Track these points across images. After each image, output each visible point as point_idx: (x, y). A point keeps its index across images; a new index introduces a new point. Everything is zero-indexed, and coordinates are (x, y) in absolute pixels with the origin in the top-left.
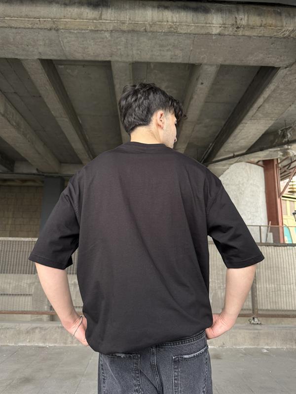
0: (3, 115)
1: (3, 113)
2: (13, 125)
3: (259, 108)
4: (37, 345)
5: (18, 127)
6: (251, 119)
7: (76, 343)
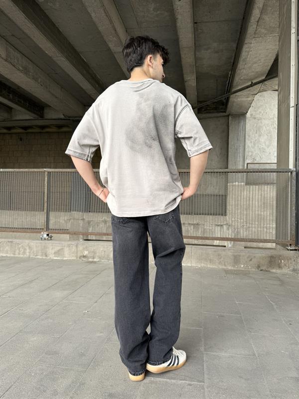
0: (6, 60)
1: (5, 58)
2: (19, 70)
3: (258, 22)
5: (26, 71)
6: (254, 37)
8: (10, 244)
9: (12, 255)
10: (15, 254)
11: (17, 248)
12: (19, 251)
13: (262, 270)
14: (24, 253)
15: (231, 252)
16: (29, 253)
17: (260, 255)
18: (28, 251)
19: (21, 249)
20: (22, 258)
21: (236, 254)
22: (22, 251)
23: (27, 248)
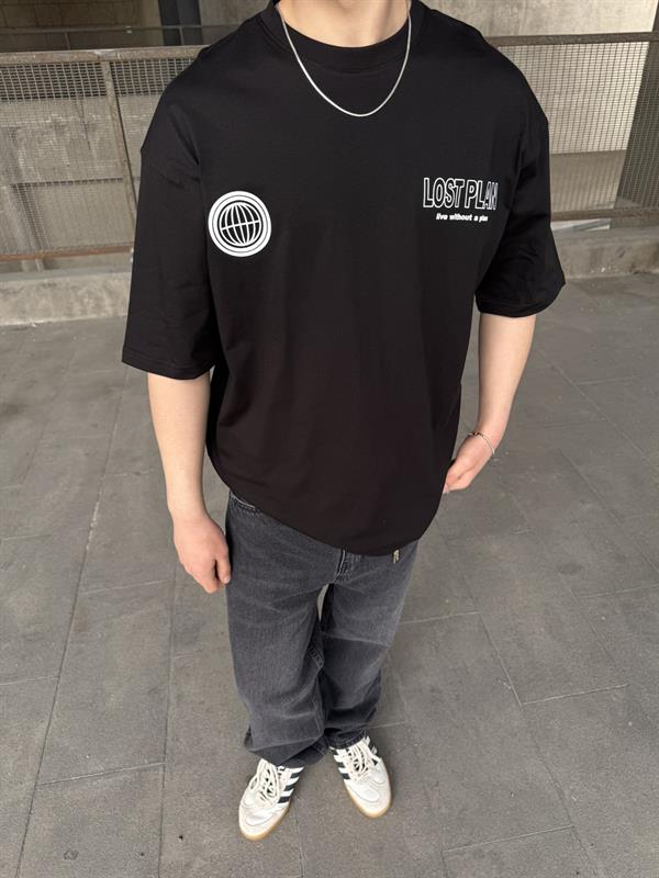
4: (7, 323)
7: (95, 312)
8: (48, 291)
9: (64, 319)
10: (70, 315)
11: (72, 300)
12: (82, 303)
13: (636, 273)
14: (98, 307)
15: (588, 244)
16: (113, 305)
17: (640, 243)
18: (107, 301)
19: (86, 300)
20: (95, 320)
21: (597, 246)
22: (92, 305)
23: (105, 295)
